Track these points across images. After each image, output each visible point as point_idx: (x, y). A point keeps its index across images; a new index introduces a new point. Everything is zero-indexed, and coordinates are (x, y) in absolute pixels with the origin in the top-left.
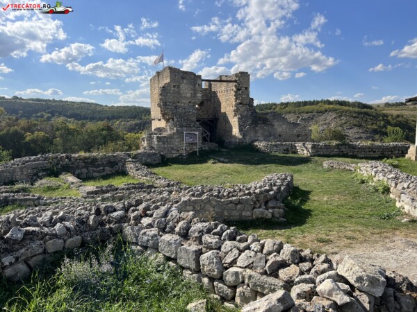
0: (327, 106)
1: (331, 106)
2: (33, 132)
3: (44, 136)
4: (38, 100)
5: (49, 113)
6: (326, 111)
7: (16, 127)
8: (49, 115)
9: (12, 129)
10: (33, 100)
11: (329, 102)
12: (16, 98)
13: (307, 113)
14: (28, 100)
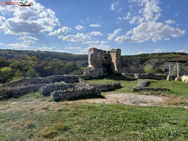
0: (174, 55)
1: (176, 55)
2: (47, 66)
3: (51, 68)
4: (47, 52)
5: (51, 57)
6: (173, 57)
7: (41, 64)
8: (51, 58)
9: (40, 65)
10: (45, 52)
11: (175, 53)
12: (38, 51)
13: (164, 58)
14: (43, 52)
